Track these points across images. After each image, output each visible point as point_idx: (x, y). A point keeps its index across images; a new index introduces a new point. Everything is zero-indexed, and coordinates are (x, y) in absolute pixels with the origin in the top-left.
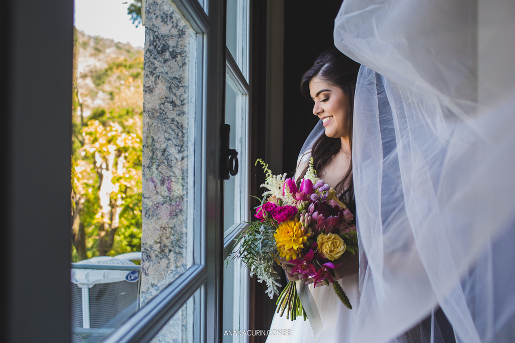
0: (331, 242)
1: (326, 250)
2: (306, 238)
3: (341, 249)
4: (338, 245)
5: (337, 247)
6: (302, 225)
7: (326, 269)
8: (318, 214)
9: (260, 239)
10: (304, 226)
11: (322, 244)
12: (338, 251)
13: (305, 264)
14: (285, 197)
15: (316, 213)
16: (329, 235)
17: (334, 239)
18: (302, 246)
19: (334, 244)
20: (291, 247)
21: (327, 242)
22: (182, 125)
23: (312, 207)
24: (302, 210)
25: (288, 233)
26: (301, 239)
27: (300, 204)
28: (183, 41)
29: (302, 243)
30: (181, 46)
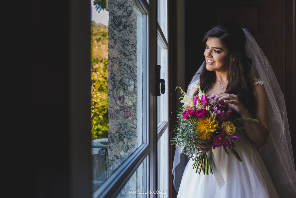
0: (229, 125)
1: (228, 129)
2: (217, 125)
3: (235, 129)
6: (213, 118)
8: (221, 111)
11: (226, 127)
12: (233, 130)
14: (196, 106)
16: (227, 122)
18: (216, 130)
20: (209, 131)
21: (227, 125)
22: (130, 66)
23: (215, 108)
24: (210, 110)
25: (206, 123)
26: (215, 126)
27: (208, 107)
28: (130, 19)
29: (216, 128)
30: (129, 22)
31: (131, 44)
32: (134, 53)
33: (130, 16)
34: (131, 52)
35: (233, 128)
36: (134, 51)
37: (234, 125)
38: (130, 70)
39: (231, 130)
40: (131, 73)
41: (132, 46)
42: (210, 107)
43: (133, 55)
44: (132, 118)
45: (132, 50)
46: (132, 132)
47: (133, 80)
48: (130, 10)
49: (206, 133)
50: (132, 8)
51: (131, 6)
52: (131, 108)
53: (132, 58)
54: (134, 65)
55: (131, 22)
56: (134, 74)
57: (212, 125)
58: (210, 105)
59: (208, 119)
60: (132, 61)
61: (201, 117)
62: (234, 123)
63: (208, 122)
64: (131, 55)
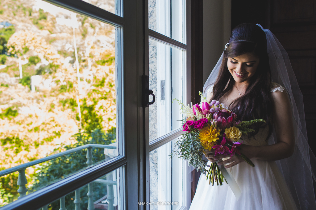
0: (233, 131)
1: (232, 136)
2: (219, 133)
3: (240, 134)
4: (237, 132)
5: (237, 133)
6: (214, 127)
7: (235, 147)
8: (221, 118)
9: (191, 141)
10: (215, 127)
11: (229, 134)
12: (238, 135)
13: (222, 147)
14: (196, 115)
15: (220, 117)
16: (230, 128)
17: (234, 129)
18: (218, 138)
19: (235, 132)
20: (212, 141)
21: (231, 132)
22: (151, 69)
23: (216, 115)
24: (210, 118)
25: (207, 133)
26: (216, 135)
27: (207, 116)
28: (151, 20)
29: (218, 137)
30: (150, 23)
31: (152, 46)
32: (155, 55)
33: (152, 17)
34: (153, 54)
35: (238, 133)
36: (155, 53)
37: (239, 129)
38: (152, 73)
39: (235, 136)
40: (152, 76)
41: (154, 48)
42: (209, 115)
43: (154, 57)
44: (154, 123)
45: (153, 52)
46: (153, 136)
47: (155, 83)
48: (151, 10)
49: (209, 143)
50: (153, 9)
51: (152, 6)
52: (153, 112)
53: (153, 61)
54: (155, 68)
55: (153, 23)
56: (155, 77)
57: (214, 134)
58: (210, 113)
59: (209, 128)
60: (153, 64)
61: (200, 128)
62: (239, 127)
63: (209, 132)
64: (153, 57)
